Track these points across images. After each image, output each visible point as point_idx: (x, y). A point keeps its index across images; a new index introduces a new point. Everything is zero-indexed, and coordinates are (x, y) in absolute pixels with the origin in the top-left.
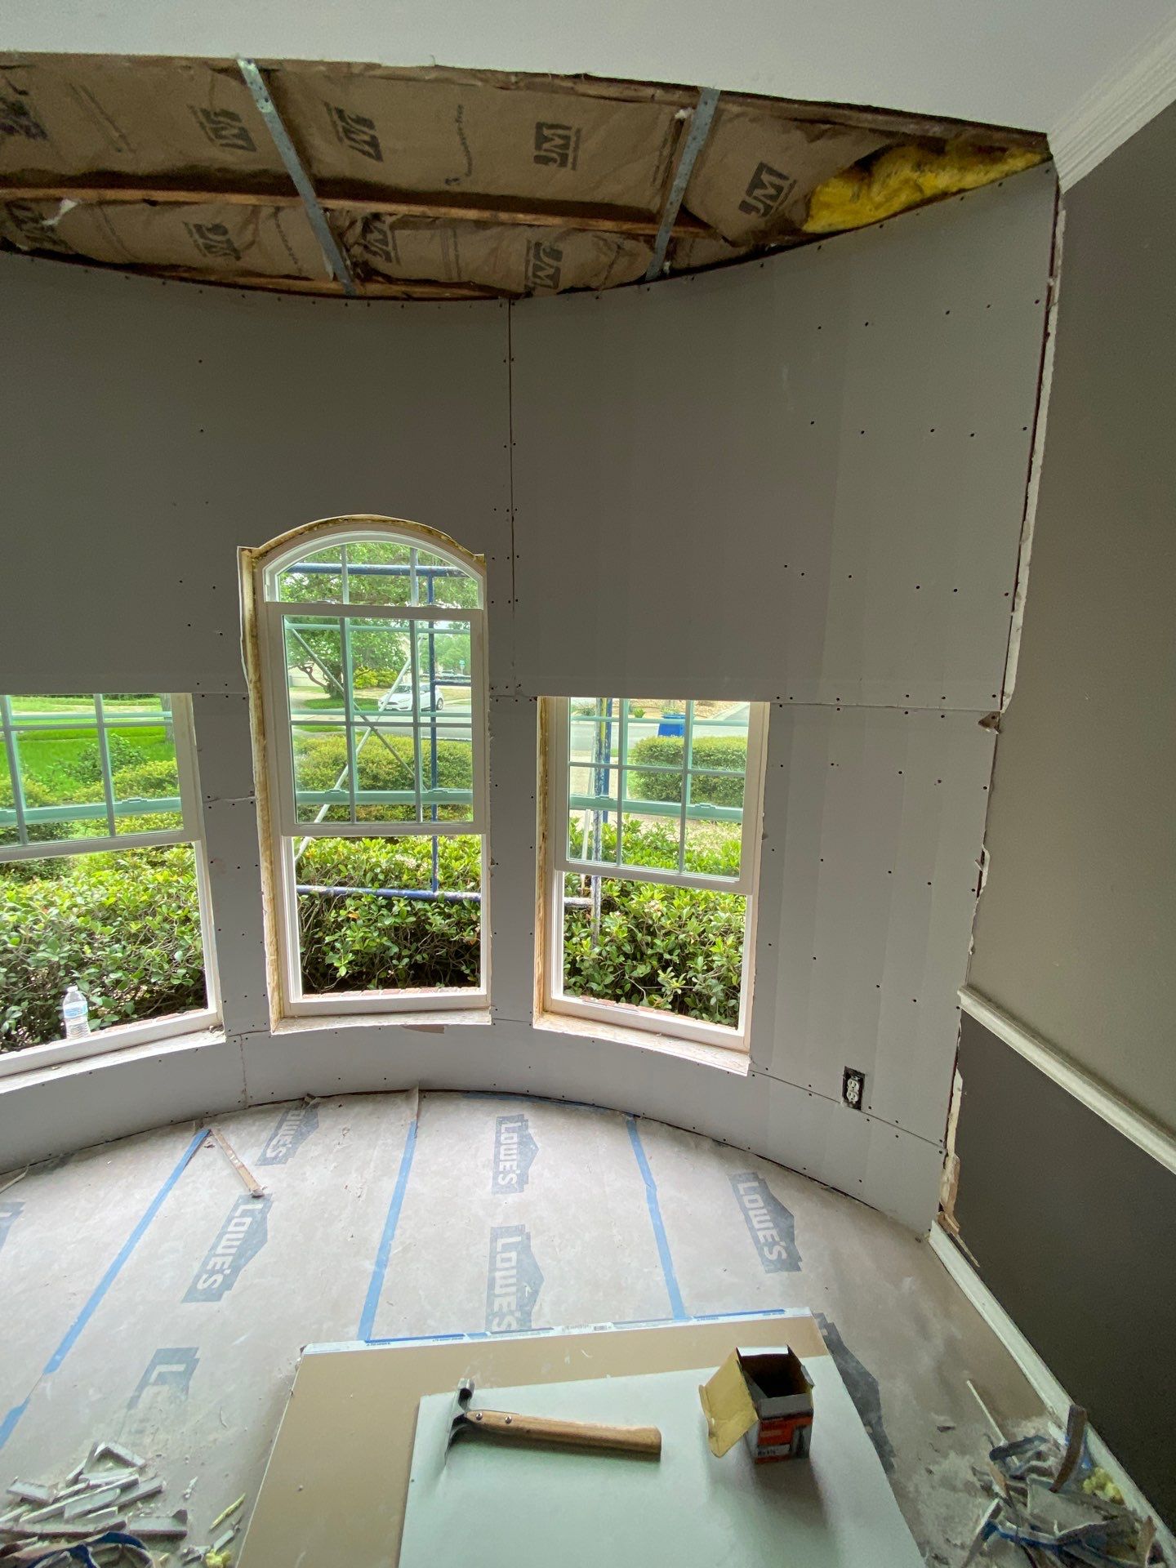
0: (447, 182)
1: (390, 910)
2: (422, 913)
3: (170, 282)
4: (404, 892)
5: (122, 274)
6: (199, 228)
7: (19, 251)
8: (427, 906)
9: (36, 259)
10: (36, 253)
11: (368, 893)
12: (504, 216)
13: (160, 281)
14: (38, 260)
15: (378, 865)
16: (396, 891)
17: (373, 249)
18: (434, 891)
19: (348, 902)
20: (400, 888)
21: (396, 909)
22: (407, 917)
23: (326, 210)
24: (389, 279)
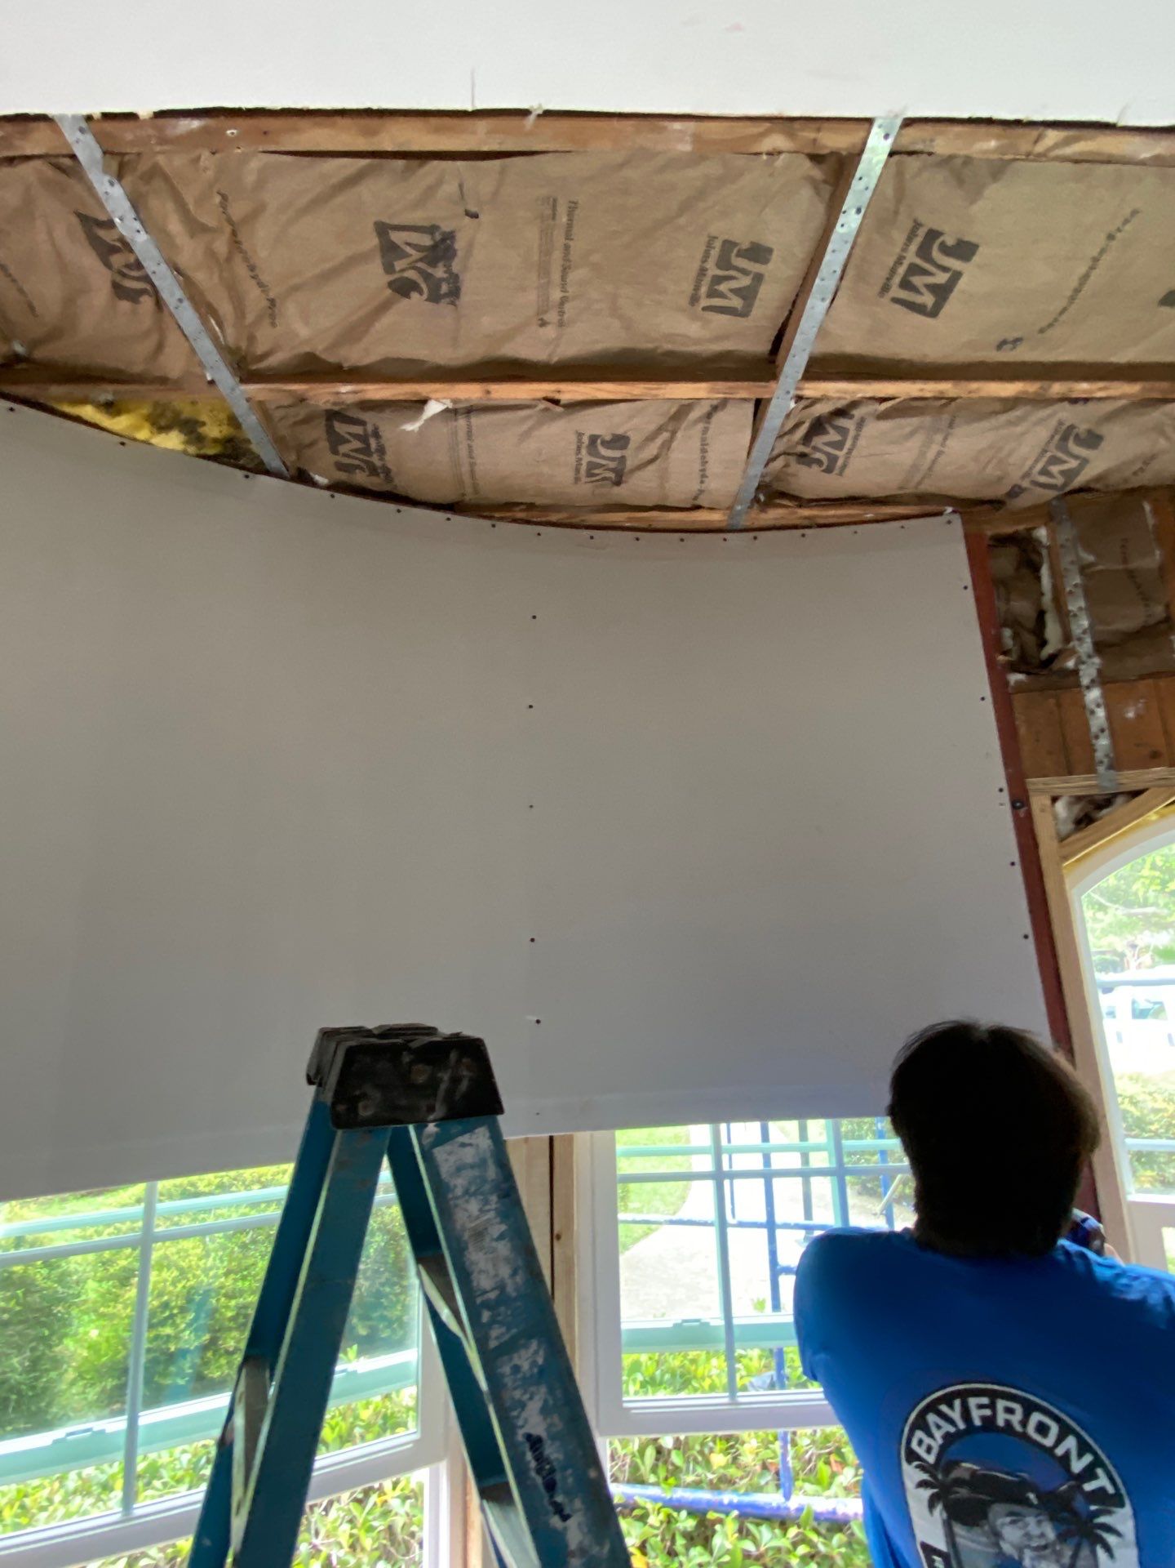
0: (1001, 345)
1: (708, 1550)
2: (771, 1555)
3: (499, 524)
5: (440, 516)
6: (593, 439)
7: (314, 484)
8: (780, 1538)
9: (336, 495)
10: (336, 487)
11: (656, 1502)
12: (1057, 388)
13: (487, 523)
14: (340, 497)
17: (817, 455)
21: (719, 1545)
23: (799, 398)
24: (801, 502)
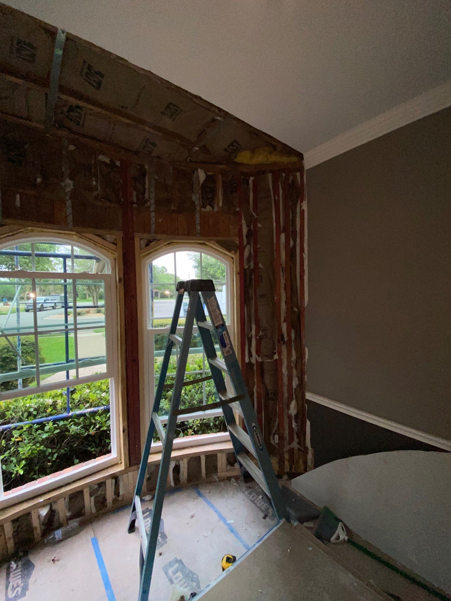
1: (43, 430)
2: (63, 427)
4: (49, 418)
8: (66, 422)
11: (26, 424)
15: (30, 407)
16: (45, 419)
18: (69, 412)
19: (14, 432)
20: (46, 416)
21: (46, 428)
22: (54, 431)
